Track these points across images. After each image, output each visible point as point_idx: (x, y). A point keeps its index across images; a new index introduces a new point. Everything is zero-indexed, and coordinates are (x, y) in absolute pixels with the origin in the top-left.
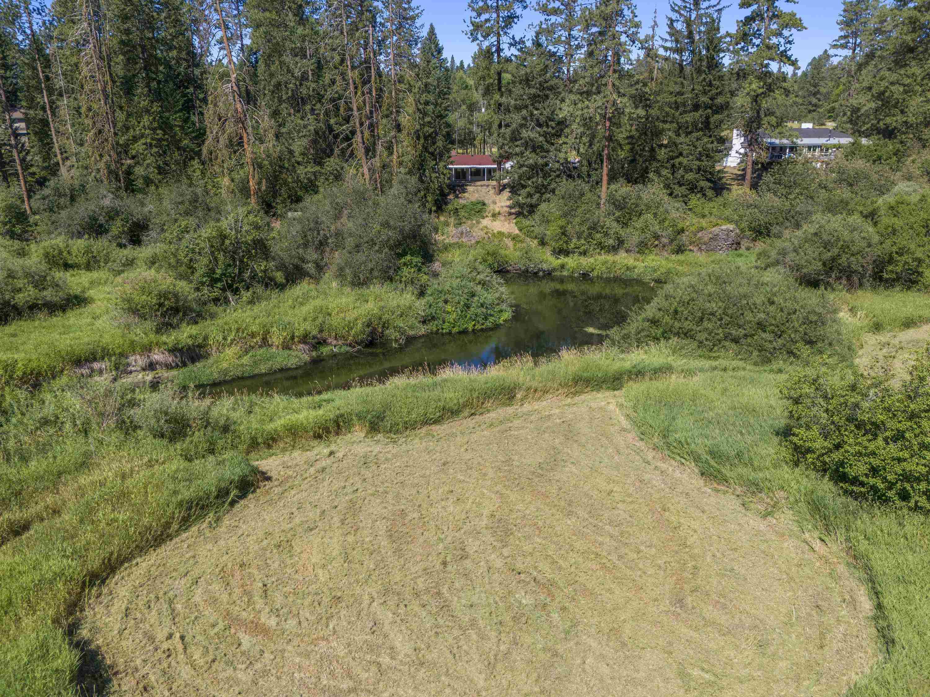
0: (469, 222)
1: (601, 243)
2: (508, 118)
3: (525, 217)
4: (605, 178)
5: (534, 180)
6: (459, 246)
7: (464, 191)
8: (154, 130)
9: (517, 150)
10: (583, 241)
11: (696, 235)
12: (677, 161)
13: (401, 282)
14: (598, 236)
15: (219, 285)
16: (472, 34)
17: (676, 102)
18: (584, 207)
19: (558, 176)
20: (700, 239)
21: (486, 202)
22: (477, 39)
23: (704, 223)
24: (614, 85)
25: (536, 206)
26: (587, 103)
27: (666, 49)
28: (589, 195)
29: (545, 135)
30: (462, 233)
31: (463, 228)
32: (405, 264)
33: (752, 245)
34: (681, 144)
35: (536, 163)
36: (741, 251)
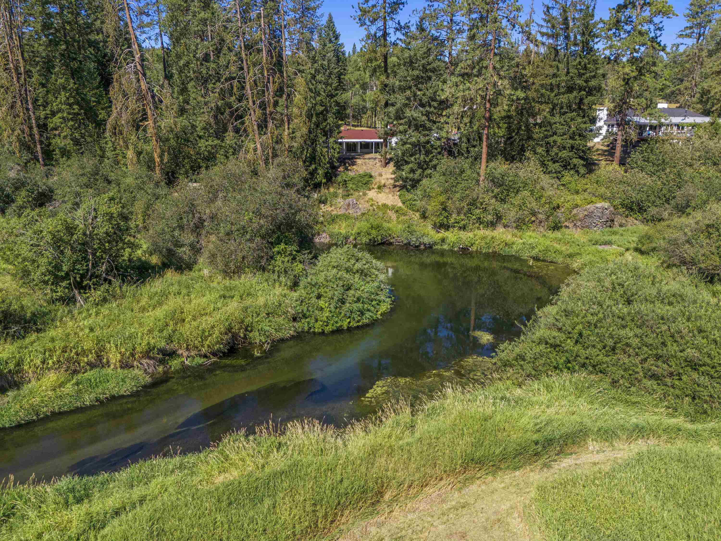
0: (357, 194)
1: (480, 218)
2: (392, 98)
3: (408, 191)
4: (484, 156)
5: (417, 156)
6: (347, 217)
7: (353, 164)
8: (71, 105)
9: (401, 128)
10: (462, 217)
11: (571, 212)
12: (551, 139)
13: (274, 272)
14: (478, 211)
15: (64, 284)
16: (360, 19)
17: (551, 84)
18: (464, 184)
19: (439, 153)
20: (575, 215)
21: (373, 174)
22: (365, 24)
23: (578, 199)
24: (494, 68)
25: (418, 181)
26: (468, 84)
27: (543, 34)
28: (469, 172)
29: (427, 114)
30: (349, 205)
31: (349, 200)
32: (279, 253)
33: (624, 222)
34: (555, 123)
35: (419, 141)
36: (615, 229)
